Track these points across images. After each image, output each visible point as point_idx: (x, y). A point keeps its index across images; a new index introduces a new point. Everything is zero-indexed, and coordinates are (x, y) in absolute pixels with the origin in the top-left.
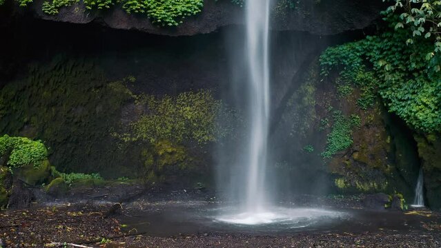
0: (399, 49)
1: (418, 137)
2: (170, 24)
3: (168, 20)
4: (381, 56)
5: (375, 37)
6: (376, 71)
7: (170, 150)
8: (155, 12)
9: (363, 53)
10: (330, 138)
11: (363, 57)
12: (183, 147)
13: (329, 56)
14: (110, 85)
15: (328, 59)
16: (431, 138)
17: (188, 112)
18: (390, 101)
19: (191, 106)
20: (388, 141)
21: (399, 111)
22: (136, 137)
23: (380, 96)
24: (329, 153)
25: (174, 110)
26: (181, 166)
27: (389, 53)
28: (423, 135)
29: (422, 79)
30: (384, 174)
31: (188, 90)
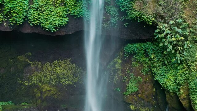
0: (161, 52)
1: (167, 92)
2: (52, 31)
3: (51, 29)
4: (153, 52)
5: (151, 43)
6: (150, 59)
7: (49, 89)
8: (45, 25)
9: (145, 49)
10: (128, 86)
11: (145, 51)
12: (55, 87)
13: (129, 48)
14: (19, 57)
15: (128, 50)
16: (172, 94)
17: (58, 70)
18: (155, 75)
19: (59, 67)
20: (154, 90)
21: (159, 80)
22: (31, 83)
23: (151, 70)
24: (127, 93)
25: (51, 69)
26: (55, 97)
27: (156, 52)
28: (168, 92)
29: (170, 67)
30: (152, 105)
31: (58, 59)
